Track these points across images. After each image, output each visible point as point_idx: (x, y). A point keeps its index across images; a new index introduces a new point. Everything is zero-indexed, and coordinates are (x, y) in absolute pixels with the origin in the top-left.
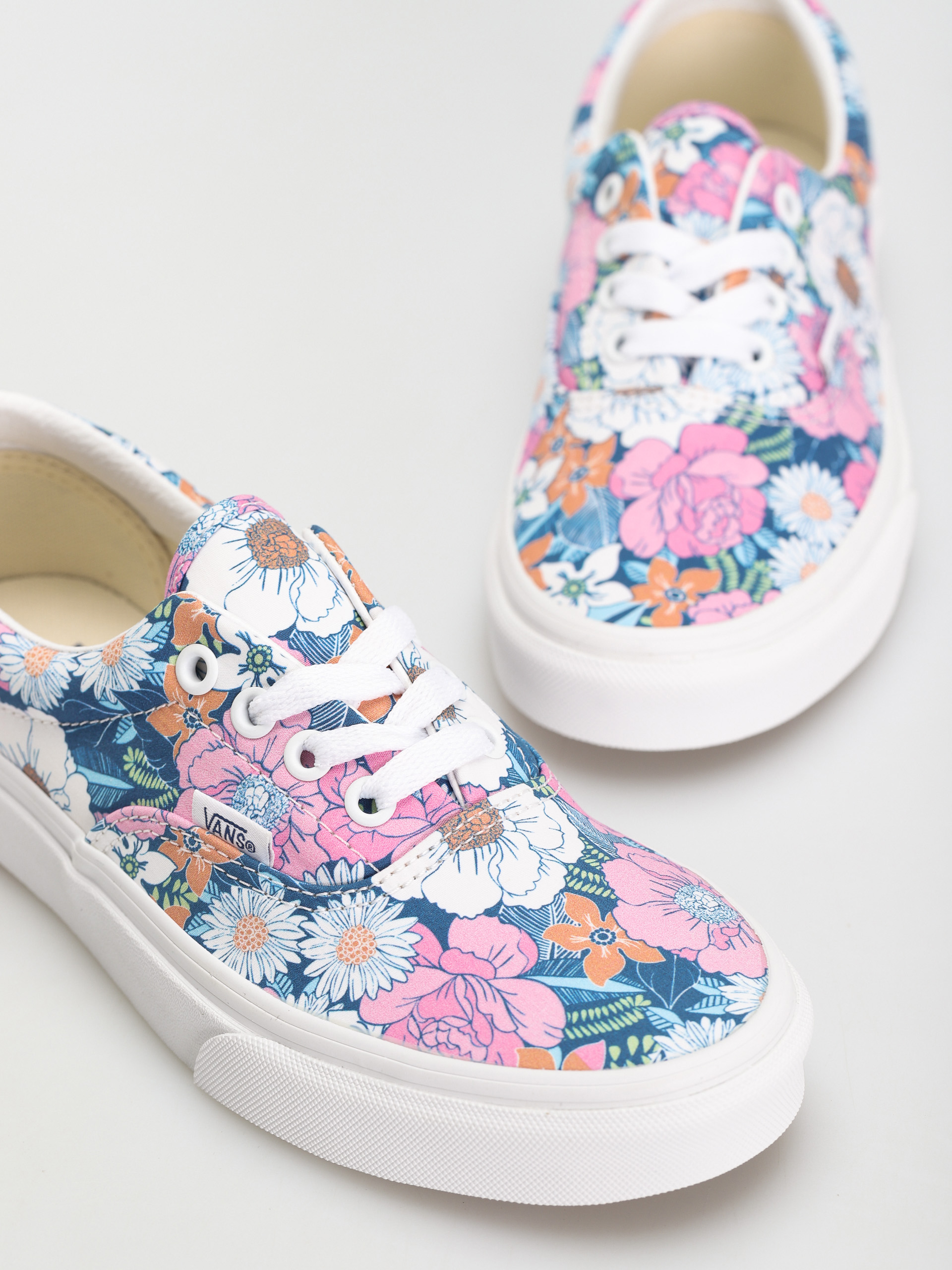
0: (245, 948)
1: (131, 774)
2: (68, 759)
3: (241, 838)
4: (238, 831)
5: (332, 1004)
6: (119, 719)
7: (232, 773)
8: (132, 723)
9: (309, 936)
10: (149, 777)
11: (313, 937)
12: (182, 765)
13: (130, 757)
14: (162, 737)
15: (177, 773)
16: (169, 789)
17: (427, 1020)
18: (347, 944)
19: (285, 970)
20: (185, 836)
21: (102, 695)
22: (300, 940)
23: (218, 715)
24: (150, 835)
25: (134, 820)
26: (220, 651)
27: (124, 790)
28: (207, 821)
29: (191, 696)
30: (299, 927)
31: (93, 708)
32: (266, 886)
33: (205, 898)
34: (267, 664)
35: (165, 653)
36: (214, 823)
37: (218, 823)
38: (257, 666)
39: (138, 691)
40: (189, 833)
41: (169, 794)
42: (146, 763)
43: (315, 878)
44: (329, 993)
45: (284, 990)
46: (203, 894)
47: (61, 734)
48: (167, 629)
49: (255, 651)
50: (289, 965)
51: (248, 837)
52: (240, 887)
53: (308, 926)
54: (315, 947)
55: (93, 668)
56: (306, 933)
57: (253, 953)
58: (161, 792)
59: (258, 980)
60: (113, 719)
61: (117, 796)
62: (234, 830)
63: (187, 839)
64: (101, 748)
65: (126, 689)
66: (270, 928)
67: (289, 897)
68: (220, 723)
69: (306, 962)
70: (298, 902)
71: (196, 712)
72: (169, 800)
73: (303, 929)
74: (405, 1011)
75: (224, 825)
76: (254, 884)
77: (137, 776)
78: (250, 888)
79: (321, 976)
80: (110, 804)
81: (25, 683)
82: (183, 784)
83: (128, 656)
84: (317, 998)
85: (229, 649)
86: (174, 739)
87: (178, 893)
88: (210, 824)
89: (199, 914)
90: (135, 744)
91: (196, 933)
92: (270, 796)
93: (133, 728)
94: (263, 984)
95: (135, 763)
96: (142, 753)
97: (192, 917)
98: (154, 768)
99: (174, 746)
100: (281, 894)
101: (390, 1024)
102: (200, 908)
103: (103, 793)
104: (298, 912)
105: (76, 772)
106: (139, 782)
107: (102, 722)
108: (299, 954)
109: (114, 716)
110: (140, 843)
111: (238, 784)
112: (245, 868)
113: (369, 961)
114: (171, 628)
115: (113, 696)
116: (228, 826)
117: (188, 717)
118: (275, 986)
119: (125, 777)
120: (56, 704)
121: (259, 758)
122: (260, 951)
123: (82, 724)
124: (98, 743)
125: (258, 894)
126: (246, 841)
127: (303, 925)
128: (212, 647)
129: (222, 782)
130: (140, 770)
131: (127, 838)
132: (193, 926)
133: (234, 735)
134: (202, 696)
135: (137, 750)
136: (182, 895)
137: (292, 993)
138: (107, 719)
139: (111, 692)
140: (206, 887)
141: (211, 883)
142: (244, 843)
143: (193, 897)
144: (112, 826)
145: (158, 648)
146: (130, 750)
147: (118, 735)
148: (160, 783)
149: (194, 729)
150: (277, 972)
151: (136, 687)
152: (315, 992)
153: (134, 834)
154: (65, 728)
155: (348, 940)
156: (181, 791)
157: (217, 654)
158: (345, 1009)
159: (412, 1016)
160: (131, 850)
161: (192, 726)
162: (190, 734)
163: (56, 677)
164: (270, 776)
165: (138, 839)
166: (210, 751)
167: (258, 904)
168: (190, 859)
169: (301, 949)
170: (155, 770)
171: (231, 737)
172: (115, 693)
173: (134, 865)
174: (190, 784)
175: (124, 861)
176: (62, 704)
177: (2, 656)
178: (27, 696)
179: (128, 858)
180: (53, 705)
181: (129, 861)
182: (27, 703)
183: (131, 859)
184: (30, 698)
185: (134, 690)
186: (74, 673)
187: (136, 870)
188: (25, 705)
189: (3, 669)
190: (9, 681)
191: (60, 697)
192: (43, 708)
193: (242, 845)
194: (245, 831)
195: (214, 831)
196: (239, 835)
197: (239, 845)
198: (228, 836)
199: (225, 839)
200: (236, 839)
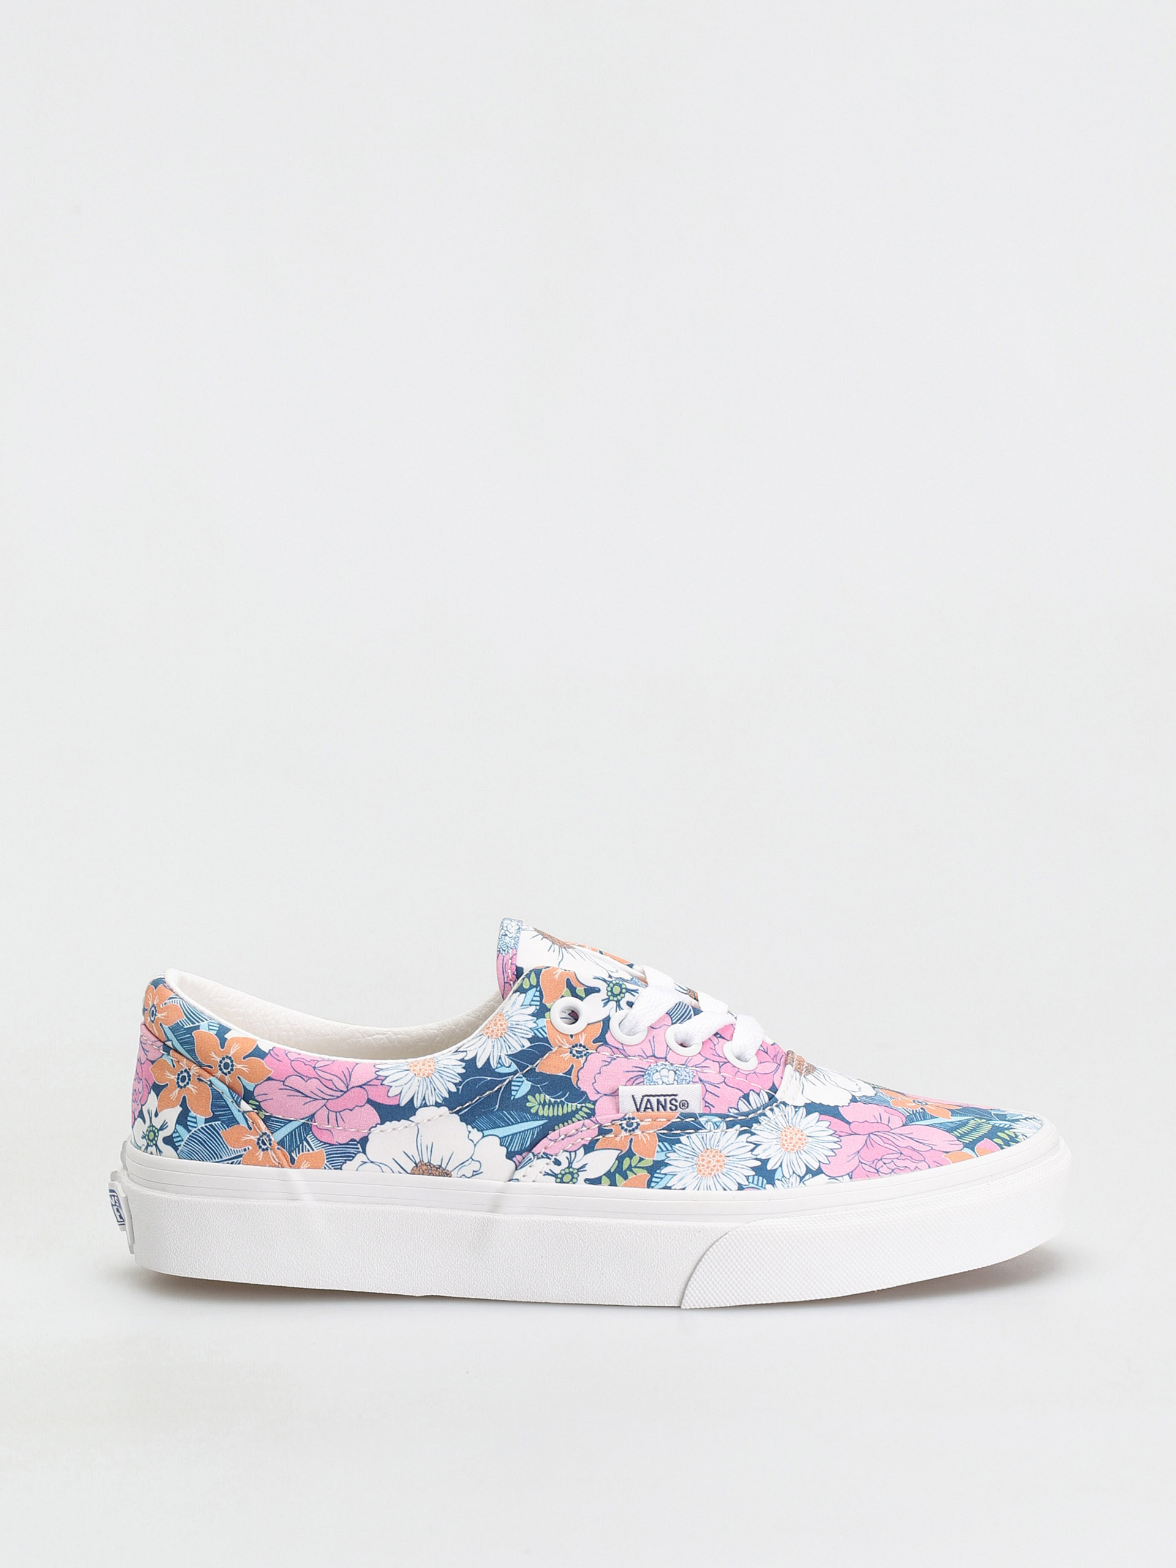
0: (711, 1174)
1: (541, 1113)
2: (470, 1132)
3: (673, 1102)
4: (668, 1099)
5: (802, 1178)
6: (510, 1082)
7: (634, 1071)
8: (524, 1078)
9: (757, 1145)
10: (558, 1107)
11: (759, 1145)
12: (584, 1085)
13: (533, 1103)
14: (557, 1076)
15: (584, 1093)
16: (582, 1107)
17: (873, 1162)
18: (786, 1140)
19: (754, 1173)
20: (621, 1125)
21: (499, 1063)
22: (752, 1151)
23: (601, 1040)
24: (583, 1142)
25: (563, 1139)
26: (584, 996)
27: (539, 1126)
28: (636, 1105)
29: (572, 1036)
30: (747, 1142)
31: (489, 1078)
32: (709, 1126)
33: (659, 1157)
34: (624, 991)
35: (542, 1011)
36: (644, 1105)
38: (616, 996)
39: (529, 1047)
40: (625, 1119)
41: (584, 1109)
42: (550, 1101)
43: (738, 1110)
44: (794, 1172)
45: (760, 1184)
46: (656, 1154)
47: (456, 1117)
48: (538, 994)
49: (611, 985)
50: (753, 1168)
51: (679, 1099)
52: (687, 1135)
53: (753, 1139)
54: (765, 1150)
55: (483, 1047)
56: (754, 1144)
57: (720, 1174)
58: (577, 1111)
59: (736, 1187)
60: (505, 1083)
61: (533, 1134)
62: (665, 1100)
63: (624, 1125)
64: (501, 1109)
65: (519, 1049)
66: (725, 1152)
67: (730, 1125)
68: (606, 1043)
69: (765, 1162)
70: (738, 1126)
71: (581, 1045)
72: (586, 1113)
73: (751, 1143)
74: (856, 1162)
75: (654, 1100)
76: (697, 1127)
77: (548, 1112)
78: (696, 1132)
79: (781, 1166)
80: (528, 1143)
82: (592, 1098)
83: (514, 1023)
84: (789, 1179)
85: (590, 991)
86: (569, 1072)
87: (630, 1168)
88: (640, 1105)
89: (658, 1171)
90: (533, 1091)
91: (662, 1184)
92: (675, 1072)
93: (526, 1081)
94: (741, 1187)
95: (540, 1104)
96: (542, 1095)
97: (652, 1176)
98: (558, 1100)
99: (572, 1077)
100: (723, 1125)
101: (852, 1172)
102: (659, 1165)
103: (517, 1139)
104: (741, 1133)
105: (483, 1137)
106: (551, 1115)
107: (496, 1089)
108: (756, 1159)
109: (505, 1080)
110: (573, 1154)
111: (643, 1076)
112: (687, 1120)
113: (808, 1145)
114: (540, 991)
115: (507, 1059)
116: (658, 1100)
117: (574, 1052)
118: (751, 1185)
119: (536, 1116)
120: (454, 1089)
121: (649, 1053)
122: (724, 1170)
123: (474, 1101)
124: (497, 1106)
125: (705, 1134)
126: (679, 1101)
127: (749, 1140)
128: (574, 994)
129: (628, 1081)
130: (547, 1106)
131: (557, 1158)
132: (655, 1182)
133: (621, 1047)
134: (581, 1033)
135: (537, 1095)
136: (635, 1167)
137: (768, 1183)
138: (500, 1085)
139: (506, 1057)
140: (658, 1149)
141: (660, 1144)
142: (677, 1104)
143: (648, 1162)
144: (542, 1154)
145: (536, 1009)
146: (530, 1097)
147: (513, 1093)
148: (570, 1107)
149: (584, 1057)
150: (747, 1177)
151: (527, 1044)
152: (784, 1176)
153: (565, 1151)
154: (457, 1113)
155: (785, 1138)
156: (594, 1103)
157: (581, 999)
158: (813, 1176)
159: (862, 1163)
160: (565, 1164)
161: (582, 1056)
162: (583, 1062)
163: (449, 1068)
164: (666, 1060)
165: (570, 1152)
166: (606, 1065)
167: (708, 1140)
168: (632, 1139)
169: (756, 1155)
170: (561, 1101)
171: (621, 1051)
172: (509, 1056)
173: (572, 1173)
174: (600, 1095)
175: (560, 1176)
176: (461, 1087)
177: (386, 1077)
178: (420, 1098)
179: (563, 1172)
180: (450, 1092)
181: (566, 1173)
182: (419, 1105)
183: (567, 1171)
184: (424, 1099)
185: (524, 1048)
186: (466, 1059)
187: (575, 1176)
188: (417, 1109)
189: (391, 1087)
190: (400, 1093)
191: (458, 1081)
192: (436, 1102)
193: (676, 1106)
194: (675, 1095)
195: (646, 1108)
196: (672, 1100)
197: (674, 1108)
198: (663, 1103)
199: (658, 1110)
200: (669, 1105)
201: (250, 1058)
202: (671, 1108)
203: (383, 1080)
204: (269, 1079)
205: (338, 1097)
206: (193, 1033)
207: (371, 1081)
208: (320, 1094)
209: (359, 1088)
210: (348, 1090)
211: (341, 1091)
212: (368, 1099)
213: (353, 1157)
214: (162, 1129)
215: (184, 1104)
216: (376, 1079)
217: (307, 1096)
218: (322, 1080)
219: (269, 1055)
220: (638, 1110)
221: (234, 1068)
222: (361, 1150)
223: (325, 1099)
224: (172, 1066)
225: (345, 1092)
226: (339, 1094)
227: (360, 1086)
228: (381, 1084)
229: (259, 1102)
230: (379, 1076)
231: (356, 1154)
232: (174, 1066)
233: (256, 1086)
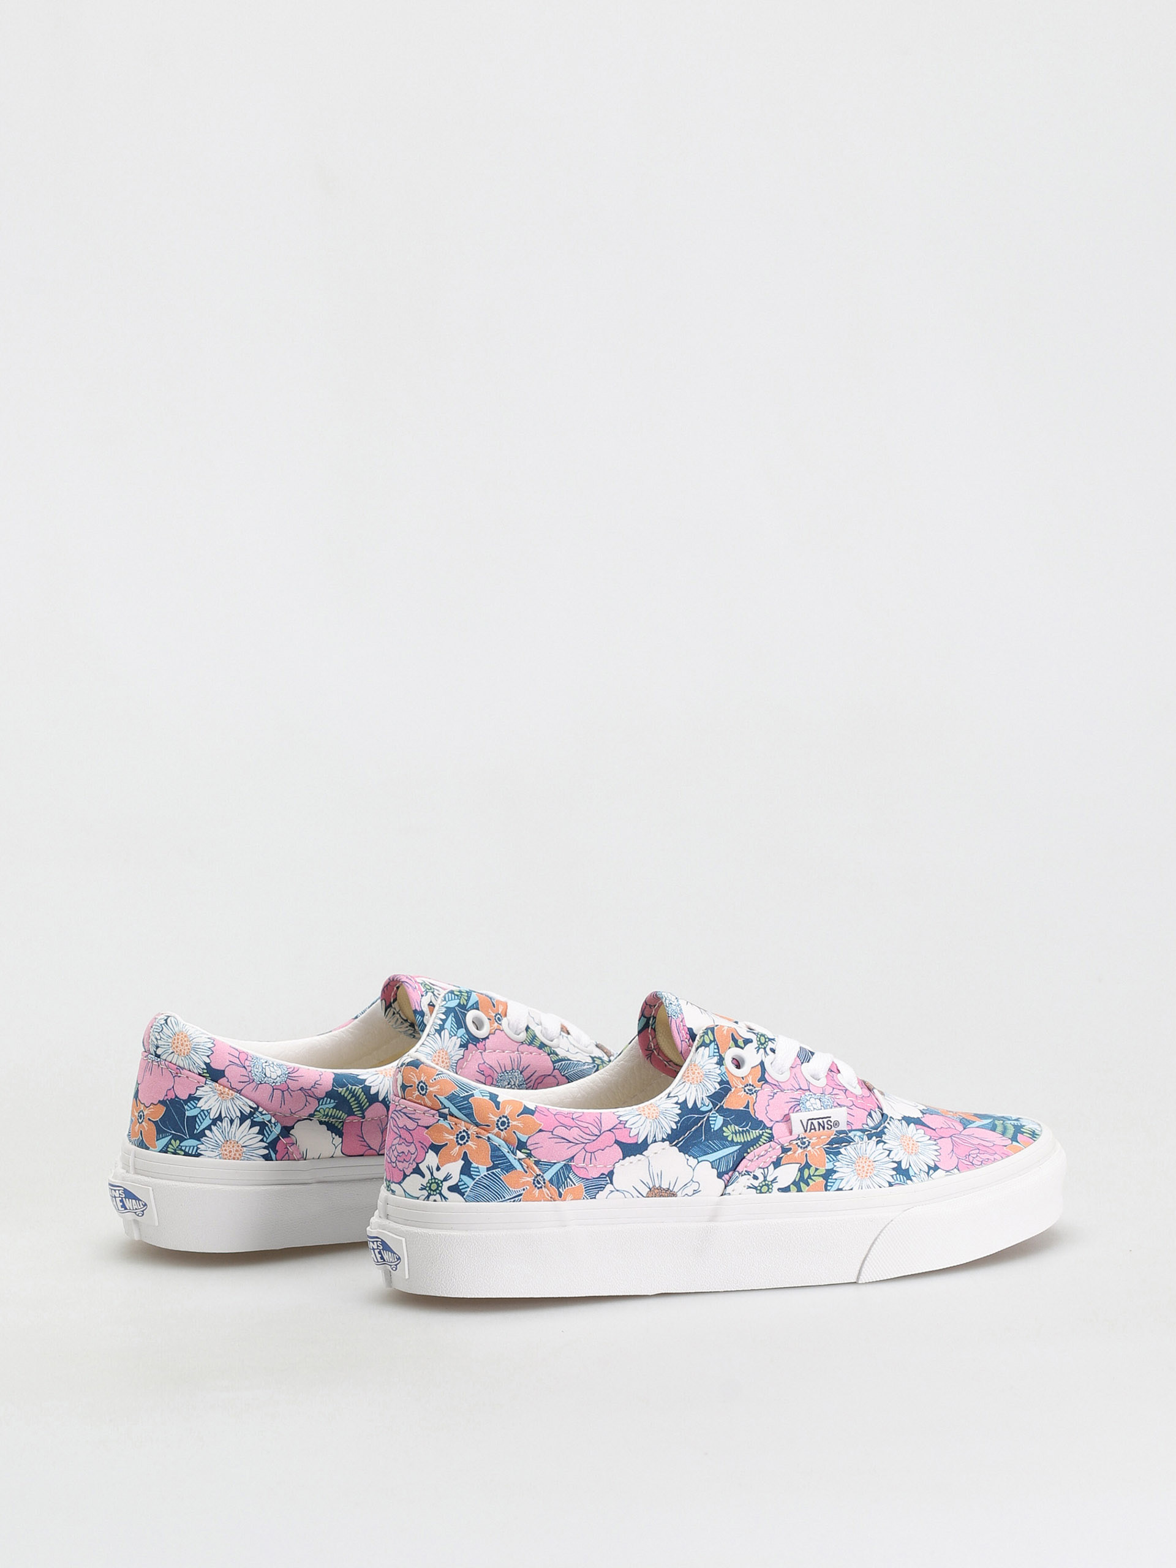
0: (867, 1176)
1: (735, 1140)
2: (688, 1160)
3: (829, 1123)
4: (825, 1120)
5: (928, 1173)
6: (708, 1117)
7: (791, 1102)
8: (717, 1114)
9: (890, 1151)
10: (746, 1134)
12: (760, 1116)
13: (728, 1132)
14: (739, 1110)
15: (762, 1122)
16: (763, 1132)
17: (966, 1157)
18: (906, 1146)
19: (895, 1173)
20: (797, 1144)
21: (702, 1103)
22: (888, 1155)
23: (762, 1079)
24: (772, 1160)
25: (757, 1159)
26: (743, 1046)
27: (736, 1151)
28: (804, 1128)
29: (743, 1078)
30: (884, 1149)
31: (696, 1116)
32: (856, 1139)
33: (829, 1166)
34: (767, 1040)
35: (721, 1062)
36: (810, 1126)
37: (812, 1123)
38: (763, 1044)
39: (719, 1089)
40: (799, 1139)
41: (765, 1134)
42: (739, 1130)
43: (867, 1125)
44: (921, 1170)
45: (902, 1181)
46: (827, 1164)
47: (676, 1149)
48: (716, 1047)
49: (759, 1036)
50: (894, 1169)
51: (833, 1120)
52: (844, 1147)
53: (886, 1146)
54: (896, 1155)
55: (689, 1091)
56: (888, 1151)
57: (874, 1176)
58: (760, 1136)
59: (887, 1185)
60: (705, 1119)
61: (734, 1157)
62: (823, 1122)
63: (799, 1144)
64: (707, 1140)
65: (714, 1091)
66: (872, 1158)
67: (870, 1138)
68: (767, 1082)
69: (899, 1163)
70: (874, 1138)
71: (750, 1085)
72: (767, 1137)
73: (886, 1149)
74: (955, 1159)
75: (815, 1122)
76: (849, 1141)
77: (738, 1139)
78: (850, 1144)
79: (910, 1165)
80: (731, 1164)
81: (651, 1127)
82: (769, 1125)
83: (707, 1071)
84: (920, 1175)
85: (747, 1041)
86: (747, 1106)
87: (810, 1177)
88: (807, 1127)
89: (830, 1177)
90: (725, 1124)
91: (835, 1187)
92: (819, 1099)
93: (719, 1117)
94: (891, 1185)
95: (733, 1133)
96: (733, 1126)
97: (827, 1182)
98: (745, 1129)
99: (750, 1110)
100: (865, 1138)
101: (957, 1166)
102: (830, 1173)
103: (723, 1162)
104: (878, 1143)
105: (698, 1162)
106: (743, 1141)
107: (699, 1125)
108: (893, 1162)
109: (705, 1117)
110: (766, 1170)
111: (799, 1105)
112: (841, 1136)
113: (920, 1149)
114: (717, 1045)
115: (707, 1100)
116: (818, 1122)
117: (747, 1091)
118: (897, 1182)
119: (732, 1143)
120: (675, 1127)
121: (798, 1087)
122: (875, 1172)
123: (686, 1135)
124: (703, 1137)
125: (855, 1145)
126: (833, 1122)
128: (737, 1046)
129: (790, 1109)
130: (738, 1135)
131: (755, 1174)
132: (830, 1186)
133: (777, 1084)
134: (748, 1075)
135: (729, 1126)
136: (813, 1176)
137: (907, 1179)
138: (701, 1122)
139: (706, 1098)
140: (827, 1160)
141: (828, 1156)
142: (832, 1124)
143: (822, 1171)
144: (744, 1172)
145: (717, 1059)
146: (724, 1128)
147: (712, 1126)
148: (755, 1133)
149: (755, 1094)
150: (892, 1176)
151: (718, 1087)
152: (915, 1173)
153: (760, 1168)
154: (675, 1145)
155: (904, 1144)
156: (771, 1129)
157: (742, 1048)
158: (935, 1171)
159: (959, 1159)
160: (761, 1178)
161: (753, 1093)
162: (755, 1098)
163: (669, 1111)
164: (810, 1091)
165: (763, 1169)
166: (771, 1099)
167: (858, 1150)
168: (806, 1154)
169: (892, 1159)
170: (747, 1130)
171: (776, 1085)
172: (708, 1097)
173: (767, 1185)
174: (773, 1123)
175: (759, 1188)
176: (679, 1125)
177: (627, 1121)
178: (652, 1136)
179: (761, 1185)
180: (672, 1129)
181: (763, 1186)
182: (651, 1142)
183: (764, 1183)
184: (655, 1136)
185: (716, 1090)
186: (679, 1102)
187: (770, 1187)
188: (649, 1145)
189: (631, 1129)
190: (638, 1133)
191: (677, 1120)
192: (663, 1138)
193: (831, 1126)
194: (830, 1117)
195: (811, 1129)
196: (827, 1121)
197: (830, 1127)
198: (821, 1127)
199: (819, 1130)
200: (826, 1126)
201: (522, 1115)
202: (828, 1128)
203: (625, 1124)
204: (541, 1131)
205: (594, 1140)
206: (469, 1100)
207: (616, 1125)
208: (580, 1139)
209: (609, 1132)
210: (601, 1135)
211: (596, 1135)
212: (616, 1140)
213: (604, 1188)
214: (445, 1179)
215: (465, 1157)
216: (619, 1123)
217: (570, 1142)
218: (581, 1128)
219: (536, 1112)
220: (806, 1131)
221: (510, 1124)
222: (609, 1181)
223: (583, 1143)
224: (450, 1129)
225: (599, 1136)
226: (595, 1138)
227: (610, 1130)
228: (624, 1127)
229: (530, 1150)
230: (621, 1121)
231: (606, 1185)
232: (452, 1128)
233: (529, 1137)
